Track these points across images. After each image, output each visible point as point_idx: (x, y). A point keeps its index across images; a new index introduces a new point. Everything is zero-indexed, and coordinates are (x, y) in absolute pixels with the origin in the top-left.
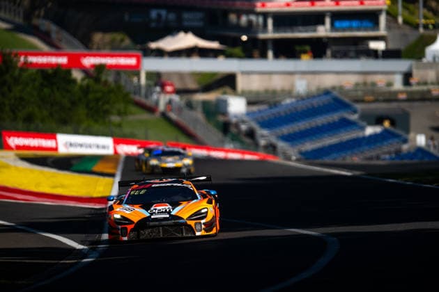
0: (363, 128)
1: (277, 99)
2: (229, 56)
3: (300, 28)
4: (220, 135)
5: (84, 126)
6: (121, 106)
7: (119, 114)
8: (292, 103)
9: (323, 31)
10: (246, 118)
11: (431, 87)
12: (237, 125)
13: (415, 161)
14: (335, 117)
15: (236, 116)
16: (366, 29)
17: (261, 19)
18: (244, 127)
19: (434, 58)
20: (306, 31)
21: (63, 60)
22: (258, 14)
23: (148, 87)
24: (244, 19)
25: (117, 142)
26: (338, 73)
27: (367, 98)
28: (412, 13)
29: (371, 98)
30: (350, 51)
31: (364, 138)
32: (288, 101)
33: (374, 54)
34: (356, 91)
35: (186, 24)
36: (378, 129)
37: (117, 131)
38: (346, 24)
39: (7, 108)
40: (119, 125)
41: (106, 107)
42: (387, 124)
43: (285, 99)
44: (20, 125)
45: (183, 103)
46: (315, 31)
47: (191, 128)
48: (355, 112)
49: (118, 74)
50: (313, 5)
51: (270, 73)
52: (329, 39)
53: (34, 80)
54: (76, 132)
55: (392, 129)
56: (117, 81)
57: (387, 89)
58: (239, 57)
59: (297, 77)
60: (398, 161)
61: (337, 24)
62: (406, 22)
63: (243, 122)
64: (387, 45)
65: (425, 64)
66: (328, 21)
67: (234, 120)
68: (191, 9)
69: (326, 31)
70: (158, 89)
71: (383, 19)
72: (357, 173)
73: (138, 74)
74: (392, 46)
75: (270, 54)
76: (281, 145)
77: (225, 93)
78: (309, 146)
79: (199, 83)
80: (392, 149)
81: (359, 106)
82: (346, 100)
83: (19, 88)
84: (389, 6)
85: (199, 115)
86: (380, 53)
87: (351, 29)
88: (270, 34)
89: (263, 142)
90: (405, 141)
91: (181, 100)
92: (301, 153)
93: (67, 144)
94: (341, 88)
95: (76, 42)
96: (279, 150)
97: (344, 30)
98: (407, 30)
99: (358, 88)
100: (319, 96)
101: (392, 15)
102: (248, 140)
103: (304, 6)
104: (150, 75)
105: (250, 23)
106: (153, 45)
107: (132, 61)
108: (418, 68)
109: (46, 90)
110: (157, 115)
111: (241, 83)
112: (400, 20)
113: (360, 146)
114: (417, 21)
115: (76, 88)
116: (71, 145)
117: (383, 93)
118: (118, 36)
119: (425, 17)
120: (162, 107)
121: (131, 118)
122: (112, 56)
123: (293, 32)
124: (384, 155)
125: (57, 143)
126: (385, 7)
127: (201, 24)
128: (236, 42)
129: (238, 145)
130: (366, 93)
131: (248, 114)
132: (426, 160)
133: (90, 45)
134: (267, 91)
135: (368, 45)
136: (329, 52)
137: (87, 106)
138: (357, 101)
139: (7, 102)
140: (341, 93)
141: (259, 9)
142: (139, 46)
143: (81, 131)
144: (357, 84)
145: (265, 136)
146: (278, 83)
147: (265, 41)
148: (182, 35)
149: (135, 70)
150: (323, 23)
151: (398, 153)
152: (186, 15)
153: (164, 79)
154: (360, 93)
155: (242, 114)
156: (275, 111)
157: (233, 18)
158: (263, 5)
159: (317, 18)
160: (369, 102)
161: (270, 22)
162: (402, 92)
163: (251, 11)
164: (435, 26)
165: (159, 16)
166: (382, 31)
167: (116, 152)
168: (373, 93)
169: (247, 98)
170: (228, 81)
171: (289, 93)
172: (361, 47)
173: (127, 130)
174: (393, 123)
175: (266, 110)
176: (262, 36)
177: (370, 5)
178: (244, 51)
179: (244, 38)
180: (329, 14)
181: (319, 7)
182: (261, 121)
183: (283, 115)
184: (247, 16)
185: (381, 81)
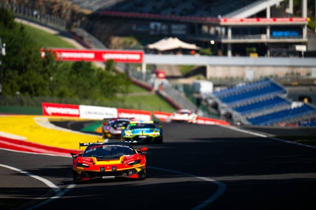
0: (290, 104)
1: (233, 83)
2: (202, 54)
3: (250, 36)
4: (195, 107)
5: (98, 100)
6: (123, 87)
7: (123, 92)
8: (243, 86)
9: (265, 38)
10: (212, 96)
12: (206, 100)
14: (271, 96)
15: (205, 94)
16: (294, 37)
17: (224, 30)
18: (210, 102)
20: (254, 38)
21: (92, 56)
22: (222, 26)
23: (147, 74)
24: (212, 31)
25: (120, 112)
26: (274, 66)
27: (293, 83)
29: (296, 83)
30: (283, 52)
31: (291, 110)
32: (240, 85)
33: (299, 54)
34: (286, 78)
35: (174, 32)
36: (300, 104)
37: (120, 104)
38: (280, 34)
39: (47, 88)
40: (122, 100)
41: (114, 88)
42: (306, 101)
43: (239, 83)
44: (56, 99)
45: (170, 85)
46: (260, 38)
47: (176, 102)
48: (285, 92)
49: (128, 65)
50: (258, 20)
51: (229, 66)
52: (269, 43)
53: (66, 69)
54: (93, 104)
55: (309, 104)
56: (127, 71)
57: (307, 77)
58: (208, 55)
59: (247, 68)
61: (275, 34)
63: (211, 98)
64: (307, 48)
66: (268, 31)
67: (204, 97)
68: (177, 22)
69: (267, 38)
70: (154, 75)
71: (305, 31)
73: (140, 66)
74: (310, 49)
75: (230, 53)
76: (235, 114)
77: (199, 79)
78: (254, 115)
79: (182, 72)
80: (309, 118)
81: (287, 89)
82: (279, 84)
83: (56, 74)
84: (309, 22)
86: (303, 53)
87: (284, 37)
88: (230, 39)
89: (223, 112)
91: (170, 82)
93: (87, 112)
94: (276, 76)
95: (100, 44)
96: (235, 119)
97: (279, 38)
99: (288, 76)
100: (261, 81)
101: (311, 28)
102: (213, 111)
103: (252, 21)
104: (149, 66)
105: (216, 32)
107: (137, 57)
109: (74, 76)
110: (153, 93)
111: (210, 72)
113: (287, 115)
115: (95, 74)
116: (89, 113)
117: (304, 80)
118: (127, 40)
120: (156, 88)
121: (130, 95)
122: (123, 53)
123: (245, 38)
124: (303, 122)
125: (79, 112)
126: (307, 23)
127: (184, 32)
128: (207, 45)
129: (206, 114)
130: (293, 80)
131: (213, 93)
133: (110, 46)
134: (227, 78)
135: (295, 48)
136: (269, 53)
137: (101, 87)
138: (286, 85)
139: (47, 84)
140: (276, 80)
141: (222, 23)
142: (142, 47)
143: (96, 104)
144: (287, 74)
145: (224, 108)
146: (234, 73)
147: (226, 45)
148: (171, 40)
149: (139, 63)
150: (265, 33)
152: (174, 27)
153: (158, 69)
154: (289, 80)
155: (210, 93)
156: (231, 91)
157: (205, 28)
158: (225, 21)
159: (261, 30)
160: (295, 86)
161: (230, 32)
163: (217, 25)
165: (156, 27)
166: (305, 38)
168: (298, 80)
169: (213, 82)
170: (201, 71)
171: (242, 79)
172: (290, 49)
173: (127, 104)
174: (310, 100)
175: (225, 91)
176: (224, 41)
177: (296, 21)
178: (212, 51)
179: (212, 42)
180: (269, 27)
181: (262, 22)
182: (222, 98)
183: (237, 94)
184: (215, 28)
185: (303, 72)
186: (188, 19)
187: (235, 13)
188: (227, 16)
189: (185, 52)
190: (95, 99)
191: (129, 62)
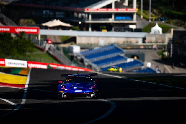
0: (126, 59)
1: (92, 47)
2: (74, 29)
3: (103, 19)
5: (16, 56)
6: (30, 48)
7: (29, 51)
9: (111, 20)
10: (80, 54)
11: (154, 44)
12: (76, 57)
13: (147, 73)
14: (115, 55)
15: (76, 54)
16: (128, 20)
17: (87, 15)
18: (79, 58)
19: (155, 32)
20: (105, 20)
21: (8, 30)
22: (85, 13)
23: (41, 41)
24: (80, 15)
25: (28, 63)
26: (117, 37)
28: (146, 14)
29: (130, 48)
30: (121, 29)
31: (126, 63)
32: (97, 48)
33: (131, 30)
34: (124, 44)
35: (57, 16)
36: (132, 60)
37: (28, 58)
38: (120, 18)
40: (29, 56)
41: (24, 48)
42: (135, 58)
43: (95, 47)
45: (55, 48)
46: (108, 20)
47: (58, 58)
48: (123, 53)
49: (30, 35)
50: (107, 10)
51: (90, 37)
52: (114, 24)
54: (13, 58)
55: (138, 60)
56: (29, 38)
57: (136, 44)
58: (78, 30)
59: (100, 38)
60: (140, 73)
61: (117, 18)
62: (144, 18)
63: (79, 56)
64: (136, 27)
65: (151, 34)
66: (113, 16)
67: (75, 55)
68: (59, 10)
69: (112, 20)
70: (45, 42)
71: (135, 16)
72: (123, 77)
73: (38, 36)
74: (139, 27)
75: (90, 29)
77: (72, 44)
78: (105, 66)
79: (62, 40)
80: (138, 68)
81: (125, 51)
82: (120, 48)
84: (138, 11)
85: (62, 53)
86: (134, 30)
87: (122, 20)
88: (90, 21)
90: (143, 65)
91: (55, 46)
92: (101, 69)
93: (9, 63)
94: (118, 43)
95: (13, 23)
96: (93, 67)
97: (119, 20)
98: (144, 21)
99: (125, 43)
100: (109, 46)
101: (138, 15)
102: (81, 63)
103: (104, 10)
104: (42, 36)
105: (82, 16)
106: (44, 24)
107: (35, 31)
108: (148, 36)
109: (1, 42)
110: (45, 52)
111: (78, 41)
112: (142, 17)
114: (148, 17)
115: (13, 41)
116: (10, 63)
117: (134, 46)
118: (30, 21)
119: (152, 16)
120: (47, 49)
121: (34, 53)
122: (27, 28)
123: (99, 20)
124: (134, 71)
125: (5, 63)
126: (136, 12)
127: (63, 17)
128: (77, 24)
129: (77, 65)
130: (128, 45)
131: (81, 53)
132: (151, 73)
133: (19, 24)
134: (88, 44)
135: (129, 26)
136: (113, 29)
137: (17, 47)
138: (124, 49)
140: (118, 45)
141: (86, 11)
142: (38, 25)
143: (14, 58)
144: (124, 42)
145: (87, 62)
146: (93, 41)
147: (88, 24)
148: (55, 21)
149: (36, 34)
150: (111, 17)
151: (140, 69)
152: (57, 13)
153: (48, 38)
154: (125, 45)
155: (78, 53)
156: (91, 52)
157: (76, 14)
158: (88, 10)
159: (109, 15)
160: (129, 49)
161: (90, 16)
162: (142, 45)
163: (83, 12)
164: (155, 20)
165: (46, 13)
166: (135, 21)
167: (28, 67)
168: (130, 45)
169: (80, 46)
170: (73, 40)
171: (97, 45)
172: (126, 27)
173: (32, 58)
174: (138, 58)
175: (88, 51)
176: (87, 22)
177: (130, 11)
178: (80, 28)
179: (80, 22)
180: (114, 14)
181: (110, 11)
182: (86, 55)
183: (95, 53)
184: (81, 14)
185: (134, 41)
186: (65, 8)
187: (93, 5)
188: (89, 7)
189: (64, 28)
190: (14, 55)
191: (30, 34)
